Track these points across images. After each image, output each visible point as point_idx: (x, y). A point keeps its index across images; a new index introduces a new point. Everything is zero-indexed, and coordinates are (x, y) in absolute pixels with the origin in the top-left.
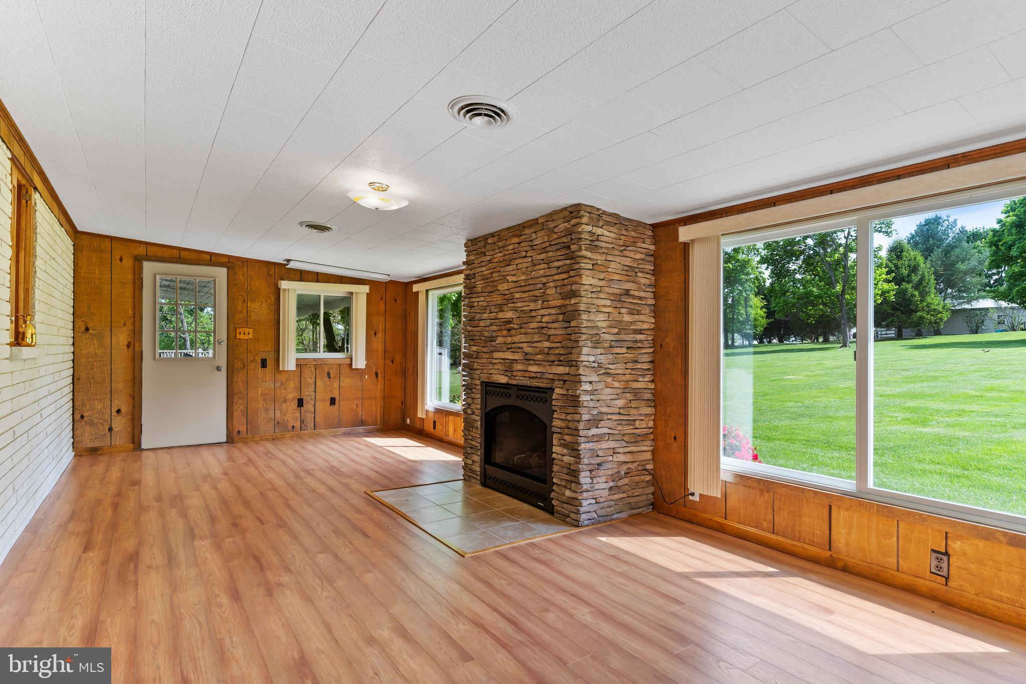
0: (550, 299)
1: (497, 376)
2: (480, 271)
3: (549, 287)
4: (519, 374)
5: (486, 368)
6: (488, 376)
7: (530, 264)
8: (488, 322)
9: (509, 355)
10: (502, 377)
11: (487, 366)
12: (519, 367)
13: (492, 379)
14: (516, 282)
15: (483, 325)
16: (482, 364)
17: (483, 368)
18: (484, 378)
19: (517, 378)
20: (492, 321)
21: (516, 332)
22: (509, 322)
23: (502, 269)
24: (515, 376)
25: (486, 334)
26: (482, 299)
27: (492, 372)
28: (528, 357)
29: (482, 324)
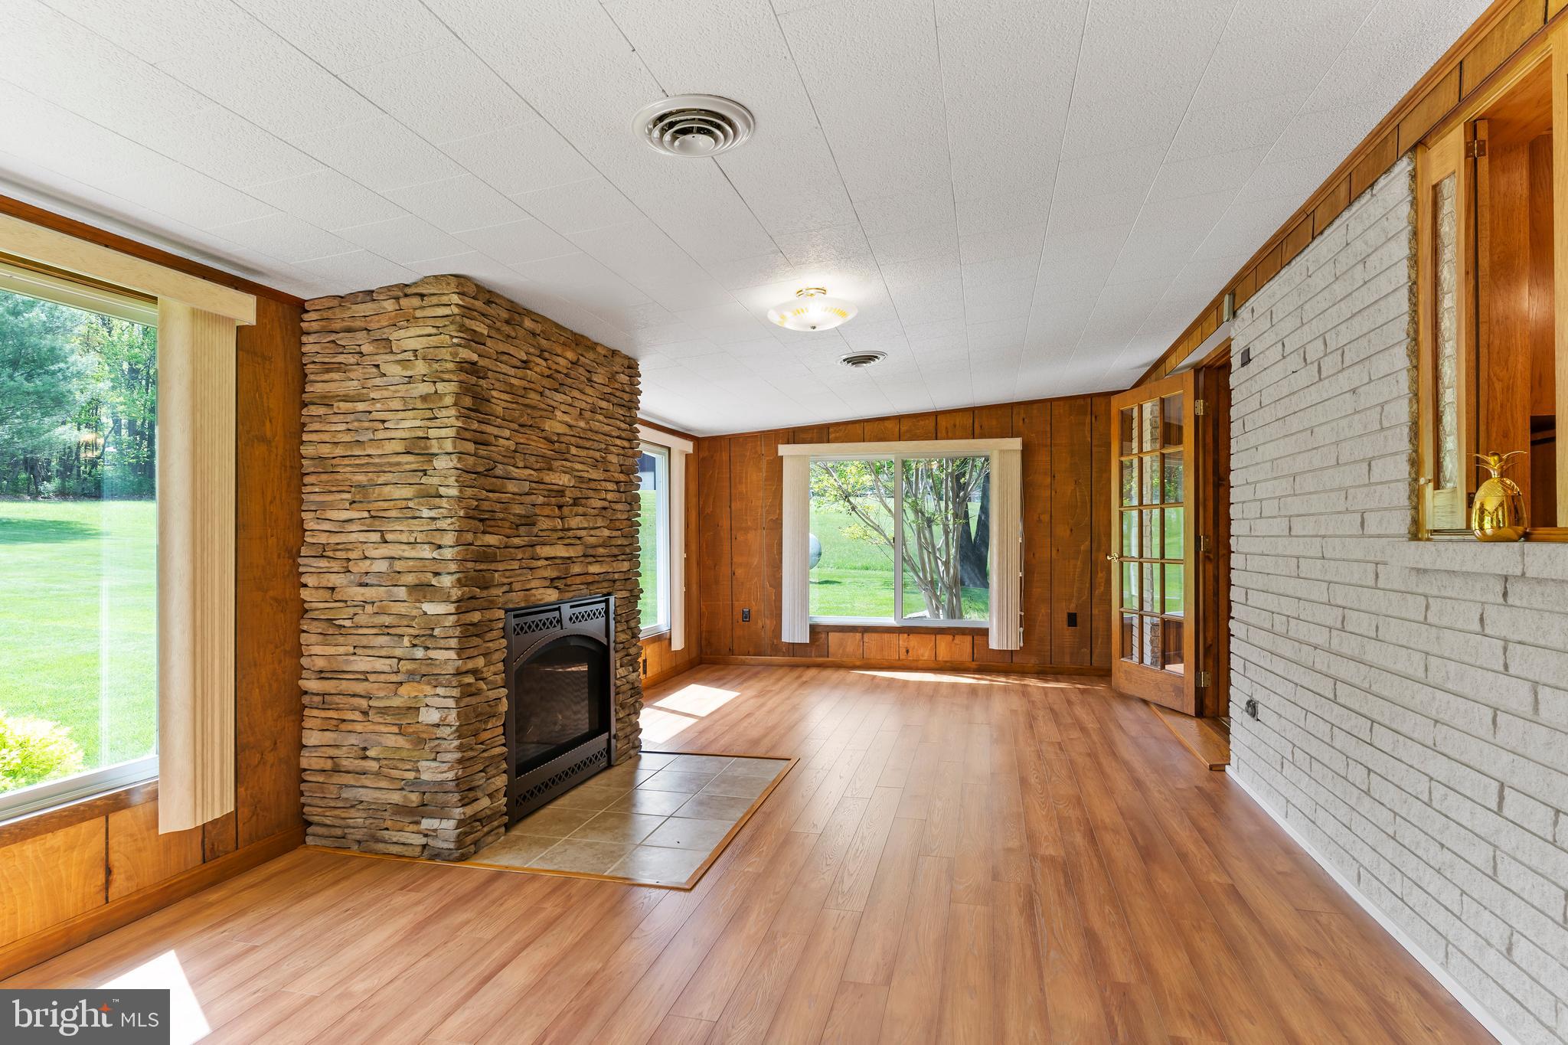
0: (612, 469)
1: (542, 591)
2: (504, 371)
3: (611, 453)
4: (578, 580)
5: (519, 579)
6: (526, 595)
7: (589, 406)
8: (526, 487)
9: (561, 551)
10: (550, 591)
11: (520, 575)
12: (576, 569)
13: (533, 598)
14: (570, 426)
15: (516, 490)
16: (508, 574)
17: (512, 580)
18: (517, 599)
19: (574, 587)
20: (534, 485)
21: (571, 511)
22: (561, 493)
23: (547, 392)
24: (570, 585)
25: (518, 510)
26: (507, 433)
27: (533, 584)
28: (591, 552)
29: (512, 487)
